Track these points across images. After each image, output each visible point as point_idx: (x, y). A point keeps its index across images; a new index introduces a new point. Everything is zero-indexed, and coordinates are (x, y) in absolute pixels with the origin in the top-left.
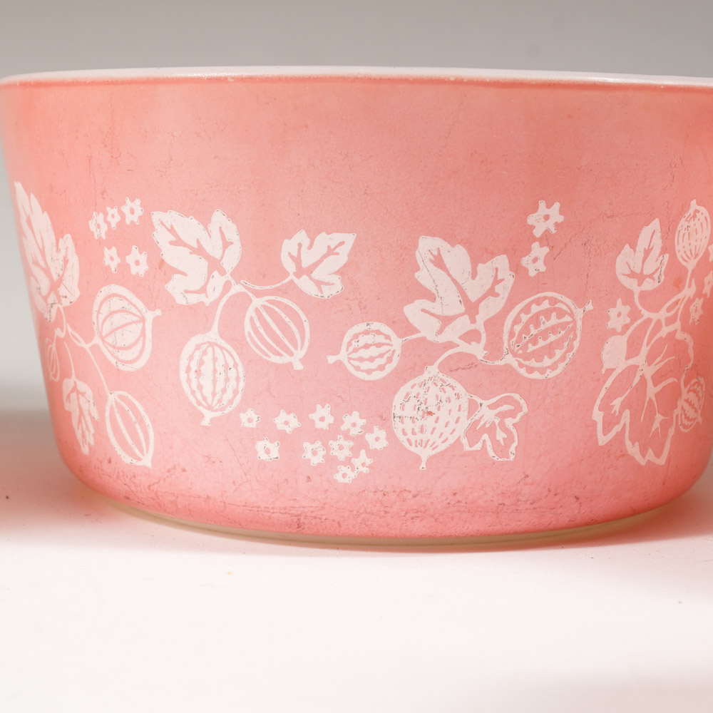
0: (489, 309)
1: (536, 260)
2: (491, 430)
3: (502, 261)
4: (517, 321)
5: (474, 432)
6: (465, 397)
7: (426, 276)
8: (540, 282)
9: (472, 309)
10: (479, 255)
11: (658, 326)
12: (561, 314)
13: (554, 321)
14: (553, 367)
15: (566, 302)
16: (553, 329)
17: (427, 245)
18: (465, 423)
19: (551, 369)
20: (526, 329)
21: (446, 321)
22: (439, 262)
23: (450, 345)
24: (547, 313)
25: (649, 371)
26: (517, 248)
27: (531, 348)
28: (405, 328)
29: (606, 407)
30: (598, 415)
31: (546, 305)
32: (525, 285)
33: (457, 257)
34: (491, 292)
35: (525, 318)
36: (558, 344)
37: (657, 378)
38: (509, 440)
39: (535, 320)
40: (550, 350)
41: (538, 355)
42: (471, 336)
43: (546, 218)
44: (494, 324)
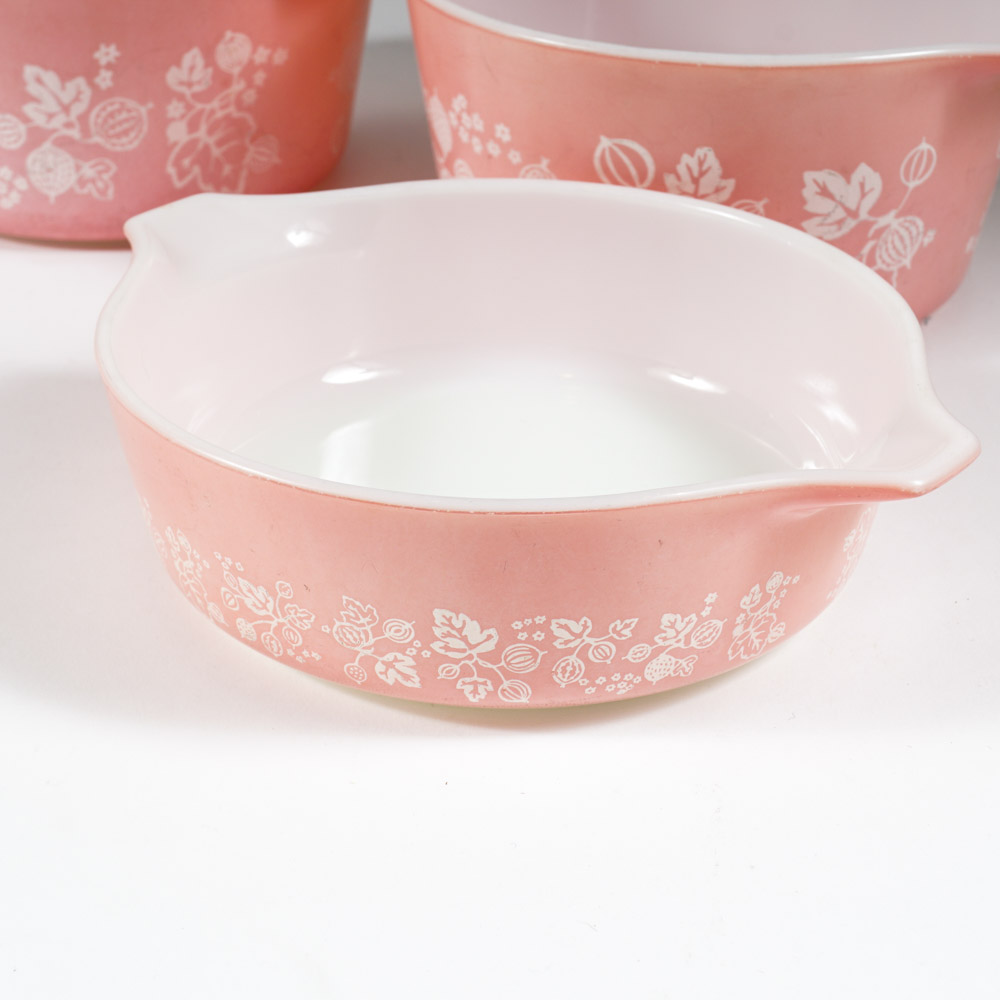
0: (78, 109)
1: (105, 79)
2: (93, 181)
3: (81, 82)
4: (98, 116)
5: (82, 182)
6: (71, 162)
7: (33, 88)
8: (110, 93)
9: (66, 109)
10: (65, 77)
11: (212, 112)
12: (129, 111)
13: (124, 115)
14: (131, 142)
15: (131, 103)
16: (126, 120)
17: (30, 71)
18: (74, 178)
19: (129, 144)
20: (105, 121)
21: (51, 116)
22: (39, 80)
23: (54, 131)
24: (119, 111)
25: (211, 141)
26: (90, 71)
27: (111, 132)
28: (26, 119)
29: (177, 163)
30: (171, 170)
31: (116, 106)
32: (99, 96)
33: (51, 78)
34: (77, 99)
35: (104, 114)
36: (131, 129)
37: (220, 143)
38: (107, 187)
39: (111, 115)
40: (126, 133)
41: (118, 136)
42: (69, 125)
43: (107, 54)
44: (83, 119)
